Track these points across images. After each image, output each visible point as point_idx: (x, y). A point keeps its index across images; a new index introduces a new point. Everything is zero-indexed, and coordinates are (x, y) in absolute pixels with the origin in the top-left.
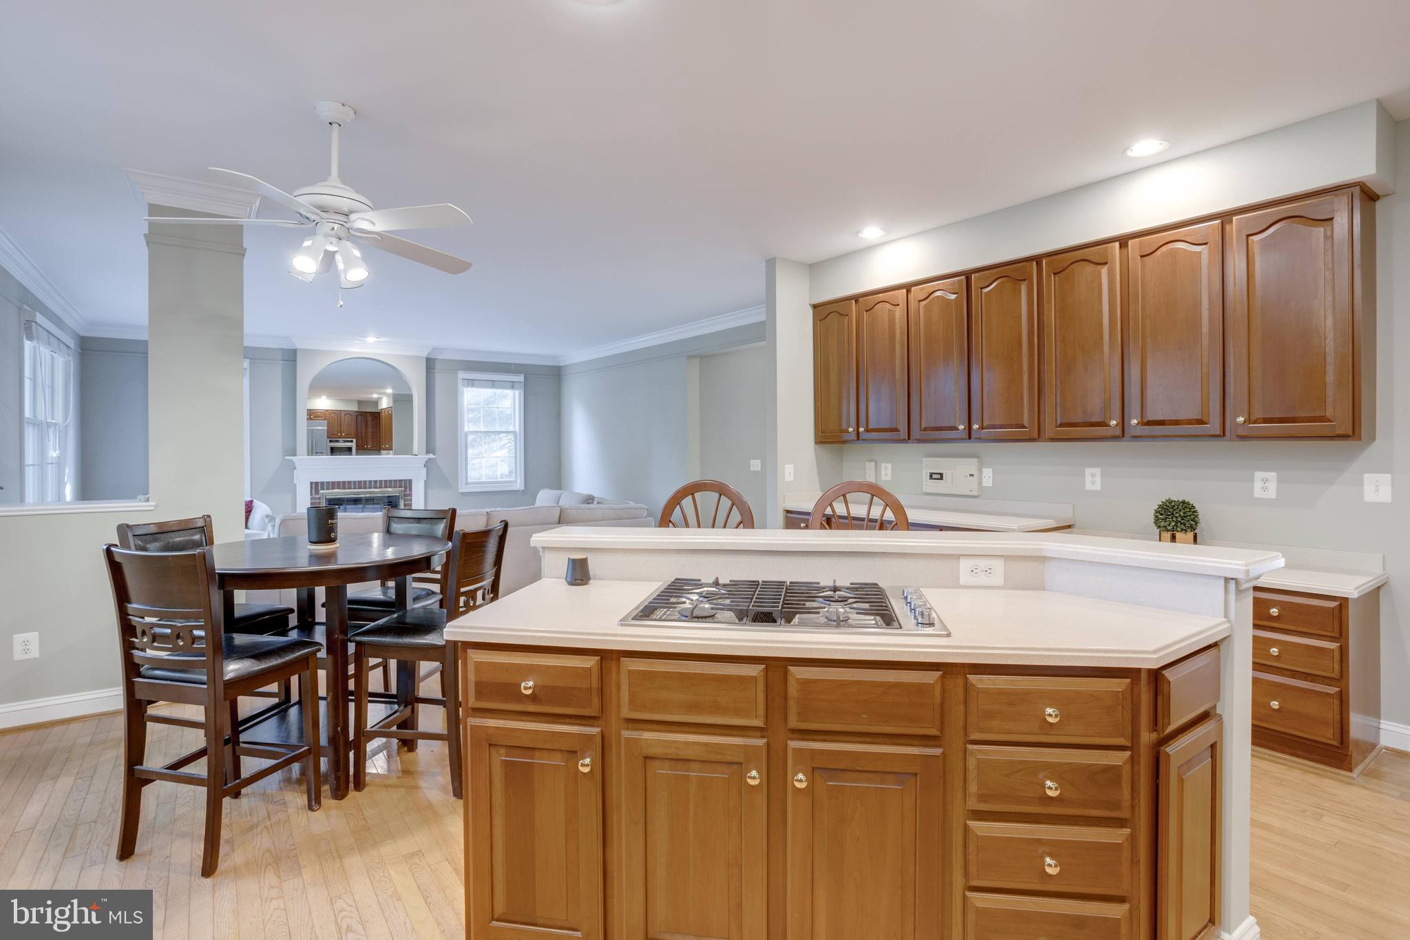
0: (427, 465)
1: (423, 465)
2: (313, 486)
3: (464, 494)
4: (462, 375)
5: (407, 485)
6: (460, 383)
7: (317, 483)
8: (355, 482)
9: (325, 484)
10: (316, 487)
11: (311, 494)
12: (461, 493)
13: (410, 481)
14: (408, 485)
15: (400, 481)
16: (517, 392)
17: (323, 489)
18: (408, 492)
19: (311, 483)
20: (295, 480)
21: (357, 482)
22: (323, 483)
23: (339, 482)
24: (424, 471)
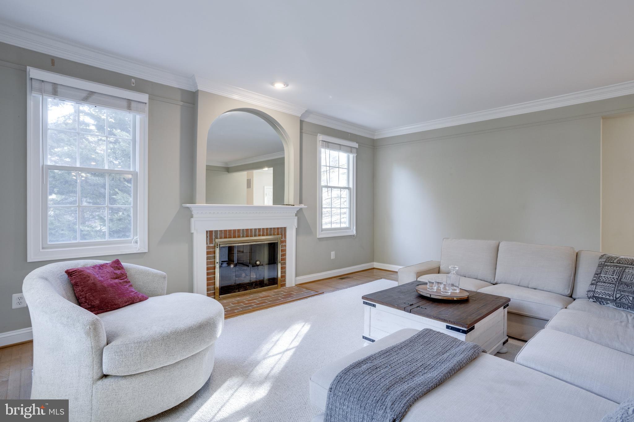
0: (298, 213)
1: (295, 215)
3: (321, 239)
4: (321, 137)
5: (282, 231)
6: (319, 144)
7: (211, 232)
8: (243, 230)
9: (219, 232)
10: (211, 235)
11: (207, 244)
12: (318, 238)
13: (285, 228)
14: (283, 233)
15: (278, 229)
16: (351, 156)
17: (218, 238)
18: (283, 239)
19: (207, 232)
21: (245, 230)
22: (216, 232)
23: (230, 231)
24: (296, 220)
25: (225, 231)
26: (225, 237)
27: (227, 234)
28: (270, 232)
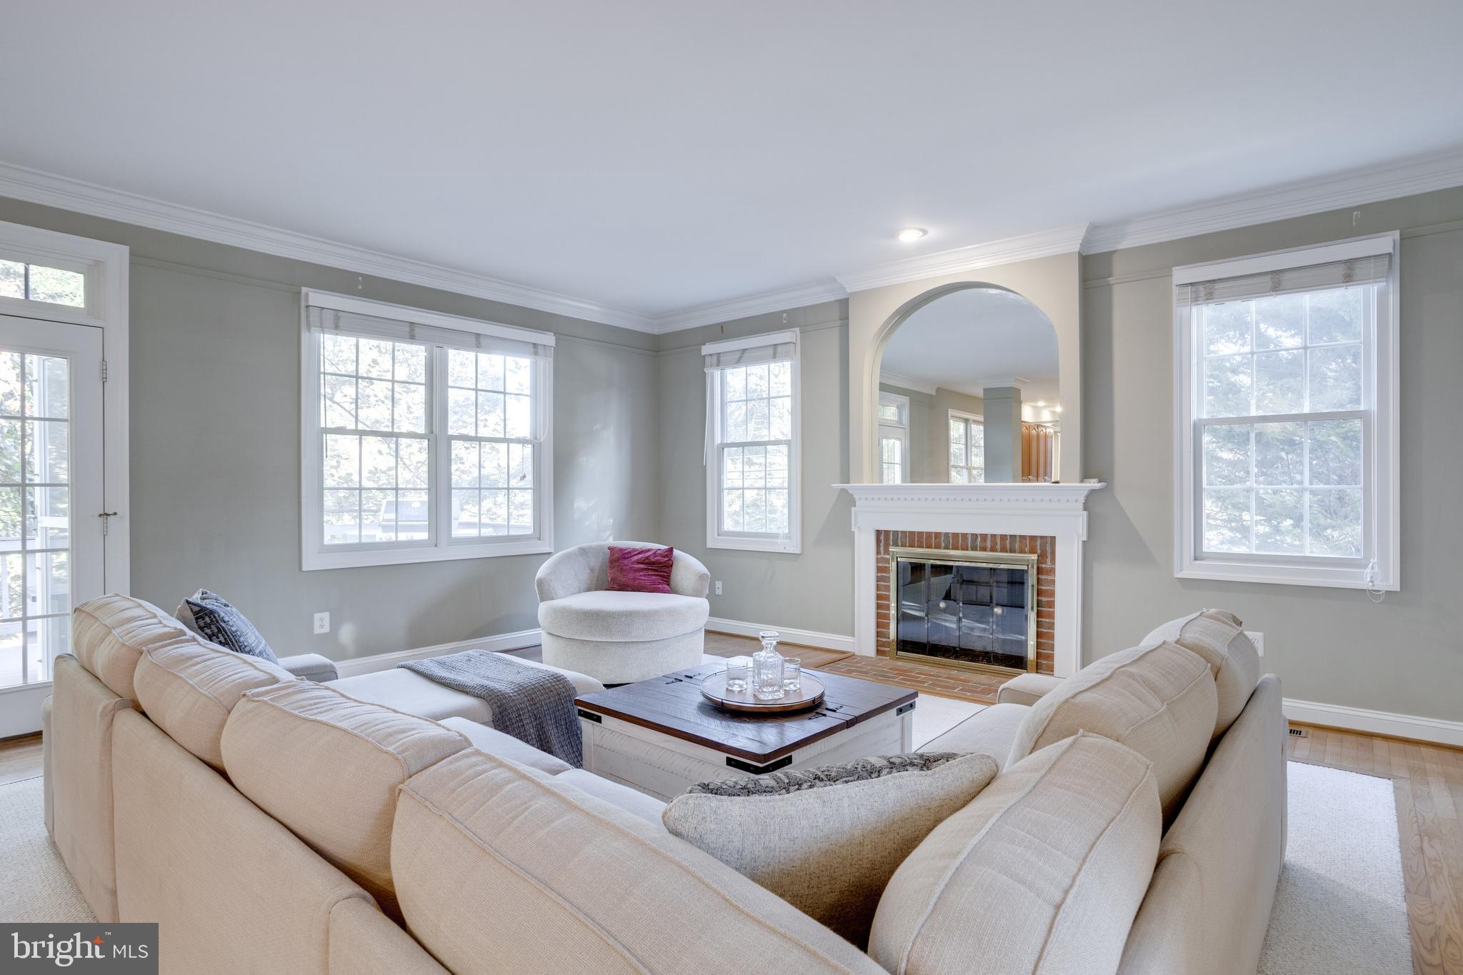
0: (1090, 503)
1: (1081, 506)
2: (882, 537)
3: (1186, 583)
5: (1044, 547)
6: (1177, 300)
7: (886, 535)
8: (946, 534)
9: (901, 535)
10: (884, 539)
11: (878, 552)
12: (1179, 579)
13: (1053, 538)
14: (1048, 549)
15: (1033, 538)
17: (896, 544)
18: (1047, 565)
19: (878, 532)
20: (853, 527)
21: (950, 535)
22: (896, 533)
23: (920, 534)
24: (1081, 519)
25: (912, 533)
26: (912, 546)
27: (913, 539)
28: (1011, 544)
